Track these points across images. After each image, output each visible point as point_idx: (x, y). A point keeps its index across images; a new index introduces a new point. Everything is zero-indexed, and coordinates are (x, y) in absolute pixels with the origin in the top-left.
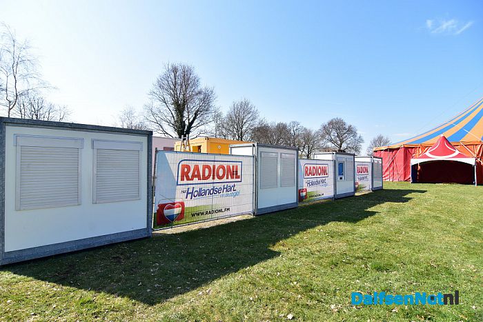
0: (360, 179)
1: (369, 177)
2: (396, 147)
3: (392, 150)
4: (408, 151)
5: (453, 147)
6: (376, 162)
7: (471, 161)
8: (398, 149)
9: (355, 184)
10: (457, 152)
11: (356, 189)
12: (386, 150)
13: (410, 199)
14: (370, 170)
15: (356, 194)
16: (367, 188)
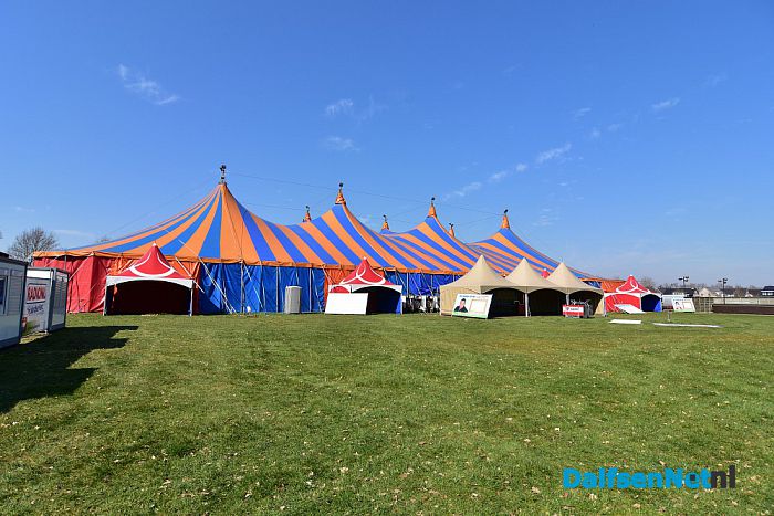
0: (32, 311)
1: (46, 308)
2: (81, 254)
3: (71, 259)
4: (100, 264)
5: (167, 262)
6: (60, 279)
7: (188, 283)
8: (83, 258)
9: (21, 321)
10: (172, 271)
11: (23, 331)
12: (60, 258)
13: (125, 340)
14: (48, 292)
15: (23, 341)
16: (41, 328)
